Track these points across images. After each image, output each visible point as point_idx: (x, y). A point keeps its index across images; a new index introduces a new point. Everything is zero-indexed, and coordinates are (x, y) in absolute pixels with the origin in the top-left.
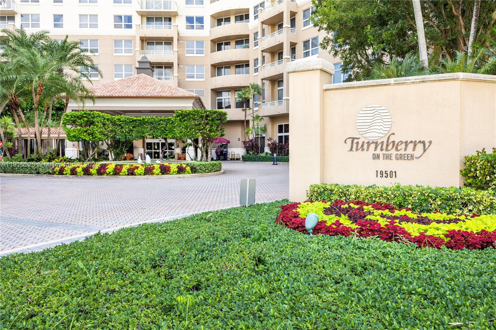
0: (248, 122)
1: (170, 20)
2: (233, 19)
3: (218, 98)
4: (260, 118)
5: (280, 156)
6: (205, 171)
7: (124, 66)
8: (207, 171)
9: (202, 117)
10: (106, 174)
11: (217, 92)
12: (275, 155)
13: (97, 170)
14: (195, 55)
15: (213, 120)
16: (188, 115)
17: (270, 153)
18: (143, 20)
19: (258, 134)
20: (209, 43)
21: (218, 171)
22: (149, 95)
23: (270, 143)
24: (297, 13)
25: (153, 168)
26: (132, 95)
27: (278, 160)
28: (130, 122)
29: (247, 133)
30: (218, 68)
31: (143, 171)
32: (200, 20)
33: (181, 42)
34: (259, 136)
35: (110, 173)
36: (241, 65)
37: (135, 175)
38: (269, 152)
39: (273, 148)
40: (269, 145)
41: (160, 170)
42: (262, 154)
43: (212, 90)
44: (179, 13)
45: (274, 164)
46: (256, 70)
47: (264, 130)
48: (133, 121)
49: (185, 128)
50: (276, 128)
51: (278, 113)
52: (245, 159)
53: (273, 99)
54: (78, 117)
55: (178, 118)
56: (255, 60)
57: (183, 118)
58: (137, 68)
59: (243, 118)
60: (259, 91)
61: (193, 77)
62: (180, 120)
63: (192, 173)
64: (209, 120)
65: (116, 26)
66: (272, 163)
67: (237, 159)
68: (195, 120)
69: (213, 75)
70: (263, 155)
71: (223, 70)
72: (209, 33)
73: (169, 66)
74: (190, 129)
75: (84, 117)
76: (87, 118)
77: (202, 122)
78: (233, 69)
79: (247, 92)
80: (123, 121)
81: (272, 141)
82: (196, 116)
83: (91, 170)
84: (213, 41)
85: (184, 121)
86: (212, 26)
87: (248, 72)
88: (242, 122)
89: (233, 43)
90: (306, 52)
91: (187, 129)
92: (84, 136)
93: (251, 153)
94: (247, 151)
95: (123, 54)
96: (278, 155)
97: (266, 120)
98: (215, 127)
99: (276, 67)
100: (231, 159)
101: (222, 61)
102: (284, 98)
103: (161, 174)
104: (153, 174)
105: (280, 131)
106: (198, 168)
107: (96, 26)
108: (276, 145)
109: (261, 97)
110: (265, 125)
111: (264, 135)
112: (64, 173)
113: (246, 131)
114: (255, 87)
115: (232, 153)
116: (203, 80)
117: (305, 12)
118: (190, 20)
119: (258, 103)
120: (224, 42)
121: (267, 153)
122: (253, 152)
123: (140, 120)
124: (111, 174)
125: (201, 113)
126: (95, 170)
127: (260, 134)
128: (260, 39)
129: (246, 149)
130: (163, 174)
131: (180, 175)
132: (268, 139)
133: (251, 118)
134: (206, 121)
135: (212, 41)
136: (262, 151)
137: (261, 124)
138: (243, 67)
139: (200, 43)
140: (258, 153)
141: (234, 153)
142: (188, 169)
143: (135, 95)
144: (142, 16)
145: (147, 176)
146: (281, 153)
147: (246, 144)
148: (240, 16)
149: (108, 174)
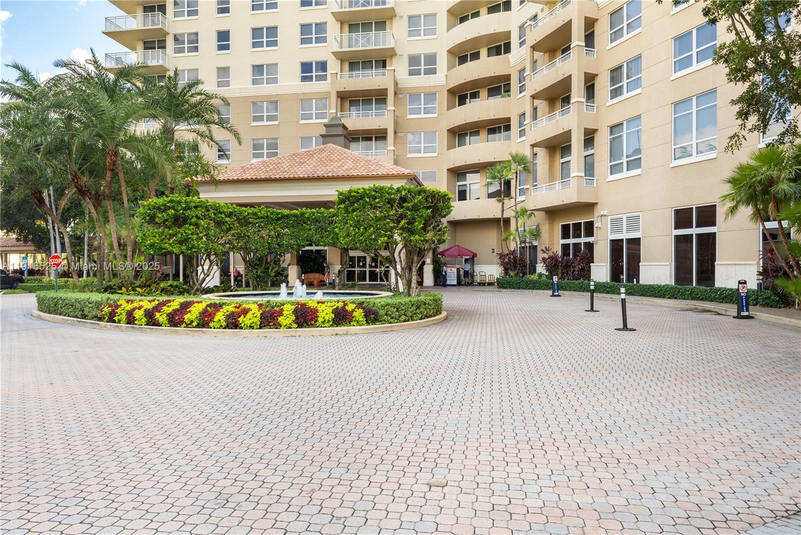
0: (507, 221)
1: (384, 64)
2: (484, 52)
3: (459, 184)
4: (529, 212)
5: (566, 280)
6: (398, 319)
7: (314, 138)
8: (403, 318)
9: (390, 202)
10: (184, 325)
11: (458, 173)
12: (555, 279)
13: (168, 315)
14: (422, 116)
15: (415, 208)
16: (362, 197)
17: (547, 274)
18: (343, 67)
19: (524, 242)
20: (445, 94)
21: (430, 316)
22: (330, 175)
23: (546, 256)
24: (597, 20)
25: (280, 313)
26: (301, 176)
27: (561, 287)
28: (278, 219)
29: (506, 239)
30: (459, 134)
31: (257, 320)
32: (431, 59)
33: (400, 96)
34: (527, 245)
35: (192, 322)
36: (499, 126)
37: (241, 328)
38: (544, 272)
39: (553, 265)
40: (544, 260)
41: (293, 318)
42: (532, 276)
43: (448, 170)
44: (398, 51)
45: (553, 295)
46: (522, 133)
47: (536, 234)
48: (284, 217)
49: (355, 226)
50: (558, 231)
51: (561, 203)
52: (502, 284)
53: (551, 177)
54: (159, 209)
55: (342, 206)
56: (520, 116)
57: (352, 204)
58: (322, 136)
59: (499, 216)
60: (526, 166)
61: (420, 152)
62: (346, 209)
63: (368, 323)
64: (408, 209)
65: (304, 79)
66: (550, 292)
67: (490, 284)
68: (376, 208)
69: (450, 147)
70: (534, 277)
71: (468, 138)
72: (444, 79)
73: (380, 135)
74: (365, 228)
75: (170, 208)
76: (174, 209)
77: (391, 213)
78: (484, 134)
79: (505, 167)
80: (262, 218)
81: (551, 254)
82: (377, 200)
83: (158, 315)
84: (451, 92)
85: (354, 210)
86: (450, 67)
87: (508, 138)
88: (497, 221)
89: (484, 93)
90: (616, 89)
91: (359, 229)
92: (170, 244)
93: (512, 273)
94: (506, 270)
95: (314, 121)
96: (562, 278)
97: (540, 215)
98: (420, 222)
99: (557, 121)
100: (480, 284)
101: (464, 122)
102: (572, 175)
103: (295, 325)
104: (278, 326)
105: (565, 235)
106: (382, 312)
107: (275, 81)
108: (557, 261)
109: (531, 176)
110: (538, 226)
111: (535, 243)
112: (116, 318)
113: (504, 236)
114: (519, 160)
115: (481, 274)
116: (435, 155)
117: (613, 16)
118: (414, 60)
119: (525, 187)
120: (469, 93)
121: (540, 275)
122: (516, 272)
123: (295, 216)
124: (195, 324)
125: (388, 194)
126: (164, 316)
127: (528, 241)
128: (529, 125)
129: (504, 266)
130: (300, 326)
131: (339, 328)
132: (542, 250)
133: (513, 214)
134: (401, 211)
135: (449, 91)
136: (533, 270)
137: (531, 224)
138: (500, 132)
139: (431, 96)
140: (524, 274)
141: (484, 274)
142: (359, 314)
143: (306, 176)
144: (342, 61)
145: (266, 330)
146: (567, 274)
147: (504, 259)
148: (496, 46)
149: (187, 326)
